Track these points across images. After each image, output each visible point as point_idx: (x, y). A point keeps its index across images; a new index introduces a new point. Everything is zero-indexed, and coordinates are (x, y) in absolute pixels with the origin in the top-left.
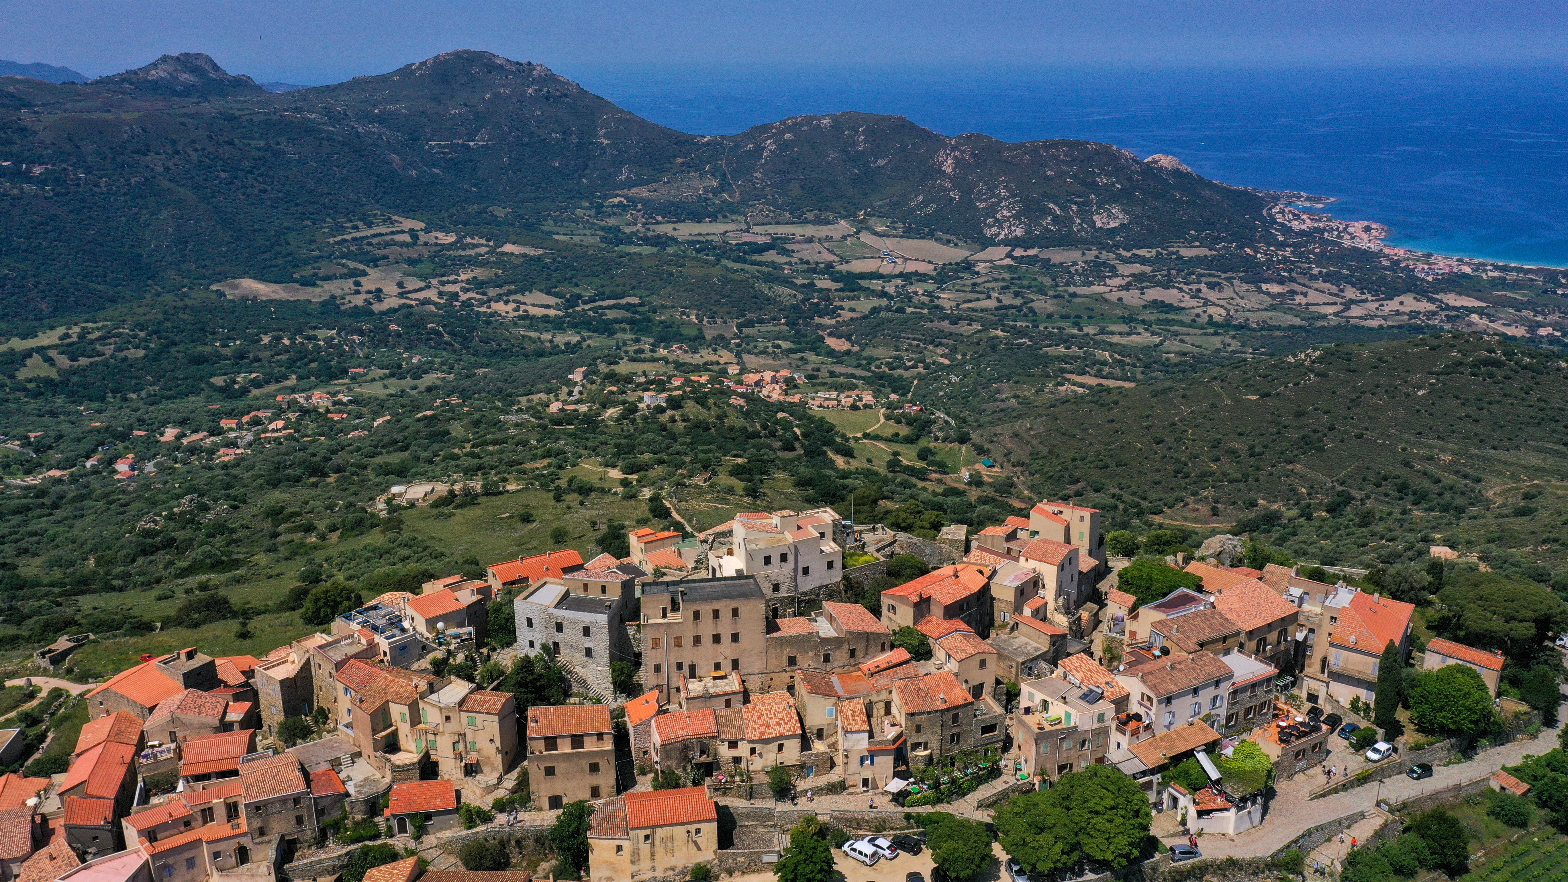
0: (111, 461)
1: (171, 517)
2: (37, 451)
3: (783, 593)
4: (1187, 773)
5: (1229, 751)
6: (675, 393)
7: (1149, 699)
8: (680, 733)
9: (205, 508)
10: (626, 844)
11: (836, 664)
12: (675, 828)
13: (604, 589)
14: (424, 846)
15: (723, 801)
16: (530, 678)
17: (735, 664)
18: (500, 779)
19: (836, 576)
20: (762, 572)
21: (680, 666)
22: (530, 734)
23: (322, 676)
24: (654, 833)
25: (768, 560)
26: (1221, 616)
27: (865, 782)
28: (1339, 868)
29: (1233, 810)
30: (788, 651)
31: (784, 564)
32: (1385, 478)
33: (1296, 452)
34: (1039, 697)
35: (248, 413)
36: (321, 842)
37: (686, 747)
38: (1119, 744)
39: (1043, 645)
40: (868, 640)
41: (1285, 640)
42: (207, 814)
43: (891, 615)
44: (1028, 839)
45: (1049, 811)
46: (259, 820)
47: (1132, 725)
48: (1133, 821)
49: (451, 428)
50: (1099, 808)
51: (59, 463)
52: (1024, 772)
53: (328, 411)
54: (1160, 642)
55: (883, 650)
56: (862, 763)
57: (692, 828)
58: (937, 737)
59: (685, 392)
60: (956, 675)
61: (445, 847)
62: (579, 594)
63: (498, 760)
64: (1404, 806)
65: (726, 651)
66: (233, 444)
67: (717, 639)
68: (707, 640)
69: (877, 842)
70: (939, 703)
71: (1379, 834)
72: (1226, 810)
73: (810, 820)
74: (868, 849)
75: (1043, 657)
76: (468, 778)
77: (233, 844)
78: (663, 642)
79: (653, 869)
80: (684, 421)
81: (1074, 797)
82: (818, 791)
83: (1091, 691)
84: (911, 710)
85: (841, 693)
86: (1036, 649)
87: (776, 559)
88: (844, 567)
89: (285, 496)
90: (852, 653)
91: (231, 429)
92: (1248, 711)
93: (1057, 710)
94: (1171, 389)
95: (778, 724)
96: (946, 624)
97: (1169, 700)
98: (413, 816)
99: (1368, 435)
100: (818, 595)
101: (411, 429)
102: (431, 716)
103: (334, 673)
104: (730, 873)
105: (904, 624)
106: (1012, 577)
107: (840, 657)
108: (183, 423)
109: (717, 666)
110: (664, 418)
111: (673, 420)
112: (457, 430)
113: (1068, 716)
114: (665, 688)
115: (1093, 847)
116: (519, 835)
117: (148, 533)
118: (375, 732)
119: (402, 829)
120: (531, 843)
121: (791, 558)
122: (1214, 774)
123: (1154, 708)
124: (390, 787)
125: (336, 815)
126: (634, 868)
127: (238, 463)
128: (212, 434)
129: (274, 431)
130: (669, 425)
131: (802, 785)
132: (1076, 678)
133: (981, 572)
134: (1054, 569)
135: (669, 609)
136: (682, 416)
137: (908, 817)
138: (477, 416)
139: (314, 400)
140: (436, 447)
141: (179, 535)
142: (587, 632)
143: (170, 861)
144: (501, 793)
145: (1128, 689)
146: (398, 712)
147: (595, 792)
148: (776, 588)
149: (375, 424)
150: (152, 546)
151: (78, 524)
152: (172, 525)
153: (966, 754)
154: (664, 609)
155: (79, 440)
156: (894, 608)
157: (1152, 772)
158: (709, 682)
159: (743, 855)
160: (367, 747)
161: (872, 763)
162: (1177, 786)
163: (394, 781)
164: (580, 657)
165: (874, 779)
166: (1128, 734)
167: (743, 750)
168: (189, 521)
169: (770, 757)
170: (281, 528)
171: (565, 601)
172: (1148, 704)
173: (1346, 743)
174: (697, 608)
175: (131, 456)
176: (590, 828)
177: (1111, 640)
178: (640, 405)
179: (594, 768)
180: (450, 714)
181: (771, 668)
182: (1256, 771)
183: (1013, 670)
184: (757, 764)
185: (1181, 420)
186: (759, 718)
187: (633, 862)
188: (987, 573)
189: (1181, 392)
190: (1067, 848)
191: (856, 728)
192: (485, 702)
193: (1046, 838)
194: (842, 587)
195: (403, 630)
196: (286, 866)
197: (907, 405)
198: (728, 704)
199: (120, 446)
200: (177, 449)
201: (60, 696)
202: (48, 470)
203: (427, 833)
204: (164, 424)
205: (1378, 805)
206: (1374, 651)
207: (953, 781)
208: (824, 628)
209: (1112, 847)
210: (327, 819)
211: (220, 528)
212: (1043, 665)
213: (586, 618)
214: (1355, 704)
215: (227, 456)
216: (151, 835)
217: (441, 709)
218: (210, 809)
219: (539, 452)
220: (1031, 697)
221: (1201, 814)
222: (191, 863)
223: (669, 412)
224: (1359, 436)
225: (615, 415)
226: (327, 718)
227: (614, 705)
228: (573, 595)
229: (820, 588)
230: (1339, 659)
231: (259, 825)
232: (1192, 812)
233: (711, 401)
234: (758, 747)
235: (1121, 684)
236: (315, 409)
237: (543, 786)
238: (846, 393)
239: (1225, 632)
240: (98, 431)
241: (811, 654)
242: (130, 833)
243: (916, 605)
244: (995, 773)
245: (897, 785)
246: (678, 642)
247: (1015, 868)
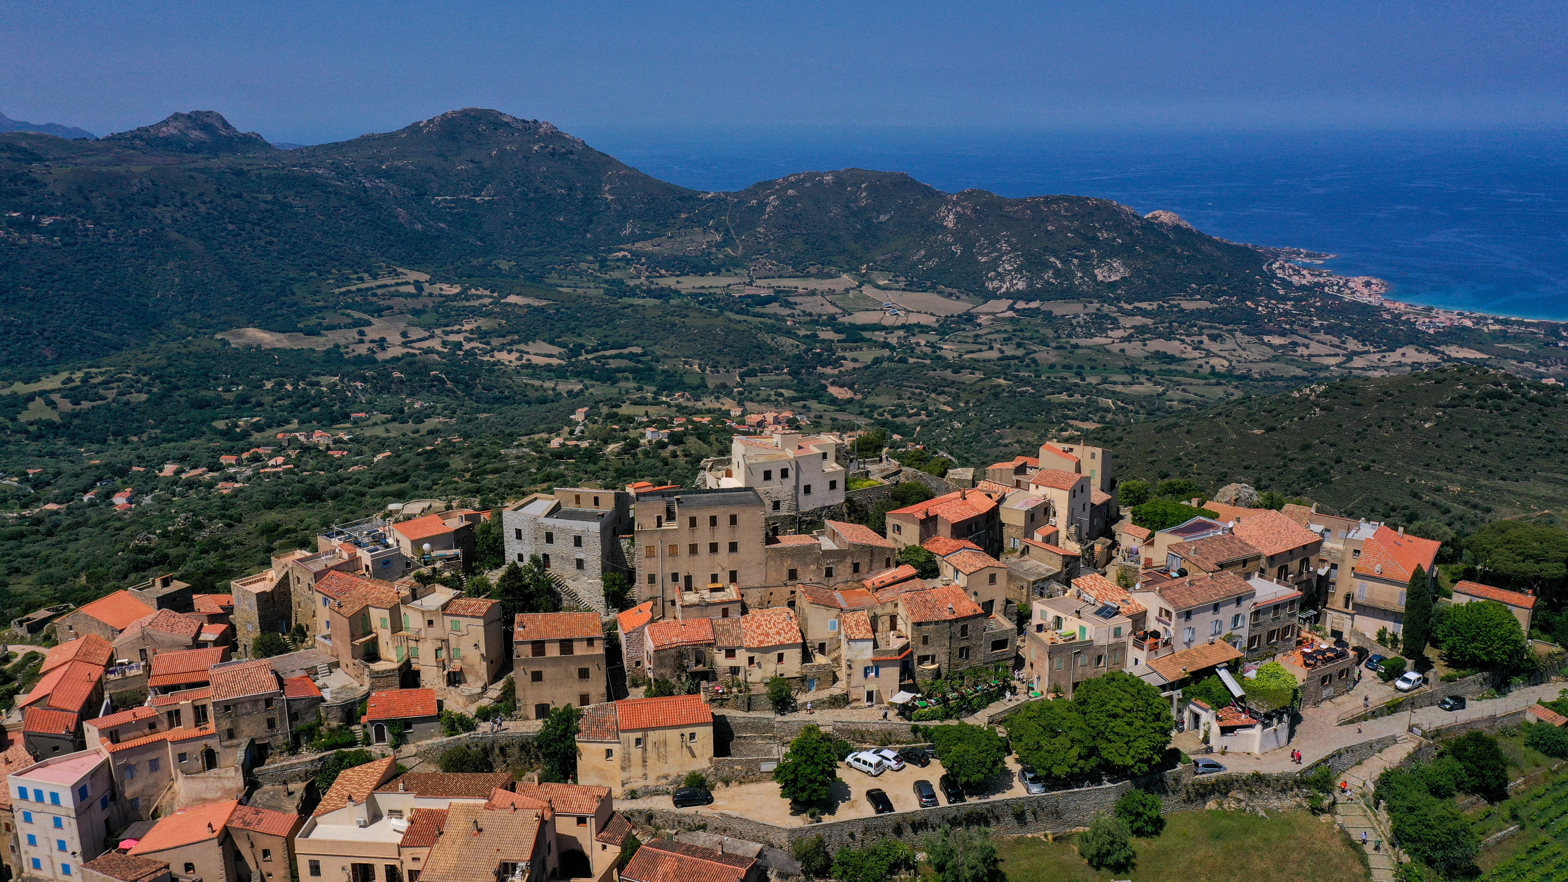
0: (109, 495)
1: (165, 535)
2: (34, 487)
3: (783, 512)
4: (1208, 690)
5: (1252, 674)
6: (677, 429)
7: (1168, 613)
8: (674, 639)
9: (200, 526)
10: (616, 748)
11: (839, 579)
12: (669, 732)
13: (596, 501)
14: (402, 755)
15: (719, 712)
16: (518, 584)
17: (733, 577)
18: (485, 689)
19: (838, 498)
20: (762, 487)
21: (675, 577)
22: (516, 638)
23: (300, 590)
24: (646, 736)
25: (768, 475)
26: (1241, 541)
27: (870, 696)
28: (1372, 788)
29: (1259, 727)
30: (788, 564)
31: (785, 481)
33: (1302, 485)
34: (1052, 614)
35: (248, 450)
36: (293, 748)
37: (680, 654)
38: (1136, 661)
39: (1056, 566)
40: (872, 555)
41: (1307, 569)
42: (174, 717)
43: (896, 536)
44: (1042, 743)
45: (1064, 714)
46: (228, 721)
47: (1150, 641)
48: (1154, 725)
49: (451, 462)
50: (1117, 710)
51: (57, 497)
52: (1037, 691)
53: (328, 448)
54: (1177, 564)
55: (888, 566)
56: (866, 675)
57: (687, 731)
58: (945, 650)
59: (687, 428)
60: (965, 589)
61: (424, 755)
62: (572, 506)
63: (482, 668)
64: (1438, 733)
65: (724, 561)
66: (232, 478)
67: (714, 548)
68: (703, 549)
69: (882, 753)
70: (947, 614)
71: (1412, 757)
72: (1251, 726)
73: (811, 729)
74: (873, 759)
75: (1055, 577)
76: (451, 688)
77: (200, 746)
78: (658, 550)
79: (645, 776)
80: (686, 456)
81: (1091, 701)
83: (1107, 606)
84: (918, 619)
85: (844, 605)
86: (1048, 570)
87: (776, 475)
88: (847, 489)
89: (280, 516)
90: (856, 568)
91: (231, 465)
92: (1271, 635)
93: (1071, 625)
94: (1175, 425)
95: (778, 633)
96: (954, 542)
97: (1188, 615)
98: (391, 723)
99: (1376, 467)
100: (820, 517)
101: (410, 463)
102: (413, 619)
103: (313, 584)
104: (727, 783)
105: (909, 544)
106: (1022, 503)
107: (843, 571)
108: (182, 459)
109: (714, 578)
110: (666, 453)
111: (674, 455)
112: (456, 462)
113: (1083, 630)
114: (659, 601)
115: (1112, 752)
116: (503, 742)
117: (141, 550)
118: (353, 637)
119: (380, 738)
120: (515, 751)
121: (792, 473)
122: (1238, 692)
123: (1173, 623)
124: (368, 695)
125: (310, 720)
126: (625, 775)
127: (236, 493)
128: (211, 470)
129: (273, 466)
130: (670, 460)
131: (801, 698)
132: (1090, 596)
133: (990, 496)
134: (1065, 495)
135: (664, 518)
136: (683, 451)
137: (915, 730)
138: (478, 449)
139: (315, 439)
140: (436, 476)
141: (173, 552)
142: (578, 541)
143: (133, 761)
144: (485, 702)
145: (1144, 606)
146: (378, 617)
147: (585, 700)
148: (776, 505)
149: (375, 460)
150: (145, 562)
151: (72, 546)
152: (166, 542)
153: (975, 671)
154: (659, 519)
155: (77, 476)
156: (899, 528)
157: (1172, 686)
158: (707, 595)
159: (739, 762)
160: (346, 657)
161: (877, 675)
162: (1199, 702)
163: (372, 688)
164: (571, 569)
165: (878, 692)
166: (1146, 648)
167: (741, 659)
168: (184, 538)
169: (768, 668)
170: (276, 544)
171: (555, 511)
172: (1166, 619)
173: (1374, 674)
174: (693, 514)
175: (128, 490)
176: (579, 731)
177: (1126, 569)
178: (642, 441)
179: (584, 674)
180: (433, 618)
181: (770, 581)
182: (1281, 690)
183: (1024, 591)
184: (756, 675)
185: (1186, 455)
186: (758, 627)
187: (623, 768)
188: (996, 497)
189: (1185, 428)
190: (1084, 752)
191: (861, 636)
192: (470, 606)
193: (1062, 741)
194: (845, 510)
195: (387, 546)
196: (255, 770)
197: (910, 444)
198: (725, 613)
199: (119, 481)
200: (175, 483)
201: (36, 658)
202: (45, 504)
203: (406, 742)
204: (165, 459)
205: (1410, 730)
206: (1401, 579)
207: (962, 697)
208: (827, 544)
209: (1132, 752)
210: (300, 725)
211: (214, 545)
212: (1056, 586)
213: (578, 526)
214: (1382, 637)
215: (225, 488)
216: (113, 735)
217: (423, 612)
218: (177, 712)
219: (539, 476)
220: (1043, 614)
221: (1225, 731)
222: (154, 765)
223: (671, 448)
224: (1367, 469)
225: (616, 450)
226: (305, 636)
227: (606, 619)
228: (564, 508)
229: (822, 509)
230: (1365, 591)
231: (228, 726)
232: (1215, 728)
233: (713, 438)
234: (757, 656)
235: (1138, 601)
236: (315, 447)
237: (529, 693)
238: (849, 434)
239: (1244, 554)
240: (97, 467)
241: (813, 567)
242: (91, 731)
243: (923, 522)
245: (903, 697)
246: (673, 551)
247: (1029, 776)
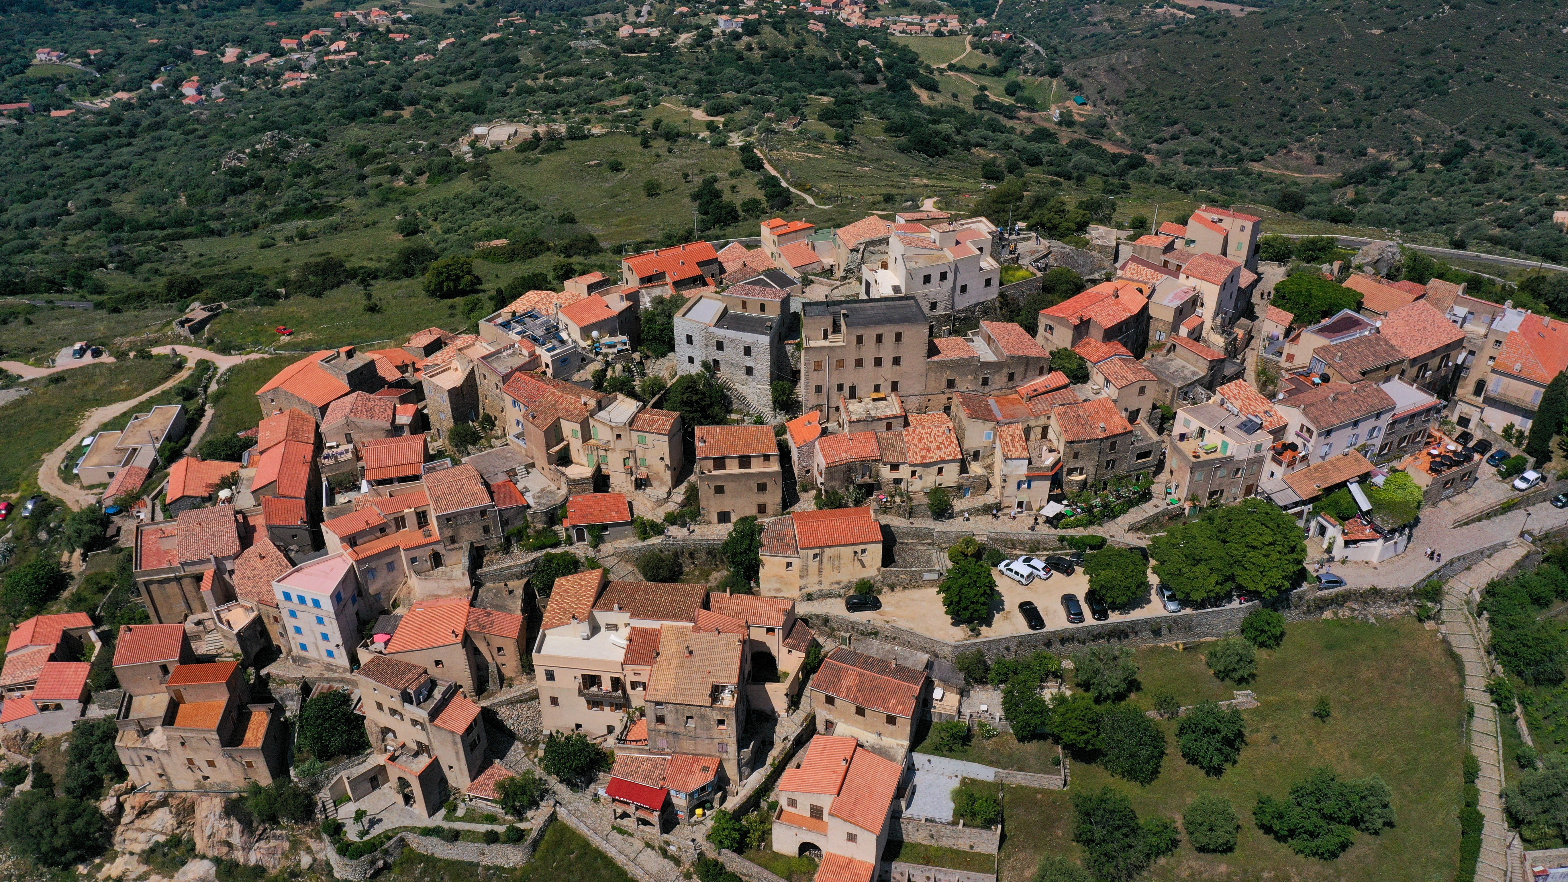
0: (176, 84)
1: (254, 155)
2: (99, 70)
3: (940, 311)
4: (1337, 503)
5: (1379, 480)
6: (751, 17)
7: (1308, 430)
8: (844, 455)
9: (287, 146)
10: (795, 561)
11: (994, 387)
12: (843, 549)
13: (763, 308)
14: (602, 555)
15: (885, 521)
16: (695, 398)
17: (895, 386)
18: (669, 493)
19: (993, 293)
20: (920, 290)
21: (840, 387)
22: (699, 454)
23: (487, 386)
24: (822, 553)
25: (927, 279)
26: (1387, 343)
27: (1020, 504)
28: (1478, 598)
29: (1381, 541)
30: (948, 375)
31: (944, 283)
32: (1510, 128)
33: (1415, 96)
34: (1195, 424)
35: (307, 32)
36: (506, 548)
37: (849, 469)
38: (1272, 474)
39: (1201, 370)
40: (1027, 364)
41: (1446, 365)
42: (400, 522)
43: (1048, 335)
44: (1184, 570)
45: (1206, 544)
46: (450, 530)
47: (1288, 454)
48: (1289, 557)
49: (519, 54)
50: (1255, 544)
51: (125, 84)
52: (1174, 497)
53: (389, 31)
54: (1320, 369)
55: (1041, 373)
56: (1019, 487)
57: (858, 548)
58: (1094, 463)
59: (761, 15)
60: (1115, 401)
61: (622, 555)
62: (736, 311)
63: (667, 476)
64: (1547, 535)
65: (887, 372)
66: (296, 67)
67: (878, 362)
68: (869, 363)
69: (1032, 563)
70: (1098, 431)
71: (1518, 565)
72: (1373, 540)
73: (969, 541)
74: (1025, 570)
75: (1200, 382)
76: (640, 492)
77: (428, 551)
78: (825, 365)
79: (820, 582)
80: (761, 49)
81: (1232, 531)
82: (975, 512)
83: (1251, 421)
84: (1071, 438)
85: (999, 417)
86: (1194, 373)
87: (935, 278)
88: (1001, 284)
89: (365, 133)
90: (1011, 377)
91: (292, 50)
92: (1402, 440)
93: (1213, 438)
94: (1286, 20)
95: (939, 448)
96: (1105, 348)
97: (1328, 433)
98: (590, 528)
99: (1500, 78)
100: (973, 313)
101: (478, 55)
102: (601, 433)
103: (501, 385)
104: (892, 588)
105: (1061, 346)
106: (1171, 296)
107: (999, 380)
108: (241, 42)
109: (877, 388)
110: (740, 45)
111: (750, 48)
112: (526, 56)
113: (1225, 445)
114: (825, 408)
115: (1246, 578)
116: (692, 548)
117: (235, 172)
118: (548, 447)
119: (581, 538)
120: (703, 555)
121: (950, 276)
122: (1365, 505)
123: (1313, 441)
124: (567, 499)
125: (519, 524)
126: (802, 582)
127: (306, 90)
128: (274, 55)
129: (337, 53)
130: (746, 54)
131: (958, 505)
132: (1234, 406)
133: (1141, 291)
134: (1217, 289)
135: (830, 330)
136: (759, 43)
137: (1062, 539)
138: (545, 41)
139: (373, 18)
140: (508, 76)
141: (267, 174)
142: (748, 351)
144: (671, 507)
145: (1286, 418)
146: (569, 428)
147: (762, 509)
148: (933, 306)
149: (440, 47)
150: (241, 185)
151: (160, 155)
152: (257, 163)
153: (1120, 479)
154: (826, 331)
155: (140, 59)
156: (1051, 328)
157: (1304, 503)
158: (868, 403)
159: (905, 573)
160: (541, 459)
161: (1029, 487)
162: (1328, 517)
163: (570, 493)
164: (741, 375)
165: (1029, 503)
166: (1284, 465)
167: (904, 472)
168: (272, 159)
169: (930, 479)
170: (367, 169)
171: (725, 319)
172: (1307, 436)
173: (1494, 470)
174: (860, 333)
175: (195, 78)
176: (761, 545)
177: (1266, 361)
178: (716, 31)
179: (762, 488)
180: (621, 433)
181: (929, 390)
182: (1407, 502)
183: (1169, 394)
184: (917, 485)
185: (1293, 57)
186: (920, 441)
187: (801, 577)
188: (1147, 292)
189: (1297, 24)
190: (1221, 579)
191: (1016, 455)
192: (654, 421)
193: (1203, 568)
194: (997, 304)
195: (563, 342)
196: (478, 571)
197: (996, 33)
198: (889, 427)
199: (183, 66)
200: (241, 71)
201: (208, 369)
202: (116, 92)
203: (603, 541)
204: (223, 42)
205: (1522, 535)
206: (1539, 381)
207: (1106, 506)
208: (982, 351)
209: (1265, 580)
210: (511, 528)
211: (305, 168)
212: (1200, 389)
213: (748, 338)
214: (1508, 432)
215: (292, 81)
216: (352, 541)
217: (612, 428)
218: (403, 518)
219: (618, 87)
220: (1187, 423)
221: (1347, 543)
222: (391, 567)
223: (745, 39)
224: (1489, 79)
225: (689, 41)
226: (494, 425)
227: (774, 422)
228: (731, 311)
229: (976, 305)
230: (1499, 385)
231: (450, 534)
232: (1340, 541)
233: (789, 27)
234: (919, 470)
235: (1280, 413)
236: (375, 29)
237: (712, 503)
238: (931, 17)
239: (1390, 360)
240: (157, 49)
241: (970, 377)
242: (331, 537)
243: (1076, 328)
244: (1146, 496)
245: (1052, 509)
246: (840, 364)
247: (1167, 593)
